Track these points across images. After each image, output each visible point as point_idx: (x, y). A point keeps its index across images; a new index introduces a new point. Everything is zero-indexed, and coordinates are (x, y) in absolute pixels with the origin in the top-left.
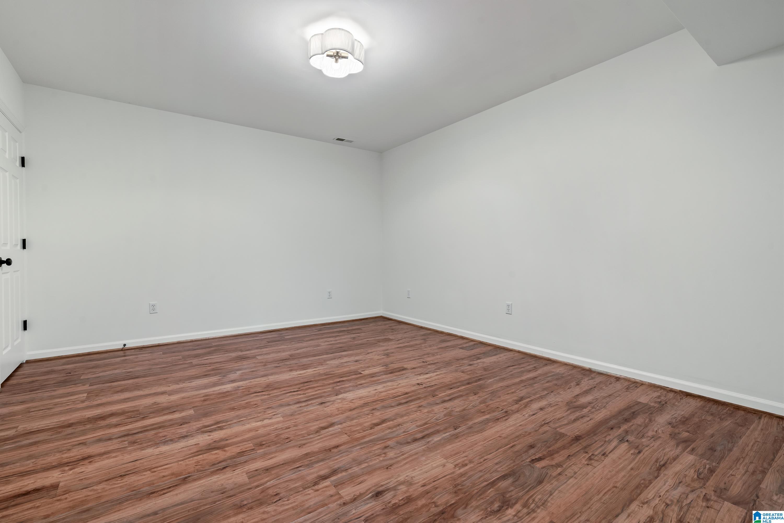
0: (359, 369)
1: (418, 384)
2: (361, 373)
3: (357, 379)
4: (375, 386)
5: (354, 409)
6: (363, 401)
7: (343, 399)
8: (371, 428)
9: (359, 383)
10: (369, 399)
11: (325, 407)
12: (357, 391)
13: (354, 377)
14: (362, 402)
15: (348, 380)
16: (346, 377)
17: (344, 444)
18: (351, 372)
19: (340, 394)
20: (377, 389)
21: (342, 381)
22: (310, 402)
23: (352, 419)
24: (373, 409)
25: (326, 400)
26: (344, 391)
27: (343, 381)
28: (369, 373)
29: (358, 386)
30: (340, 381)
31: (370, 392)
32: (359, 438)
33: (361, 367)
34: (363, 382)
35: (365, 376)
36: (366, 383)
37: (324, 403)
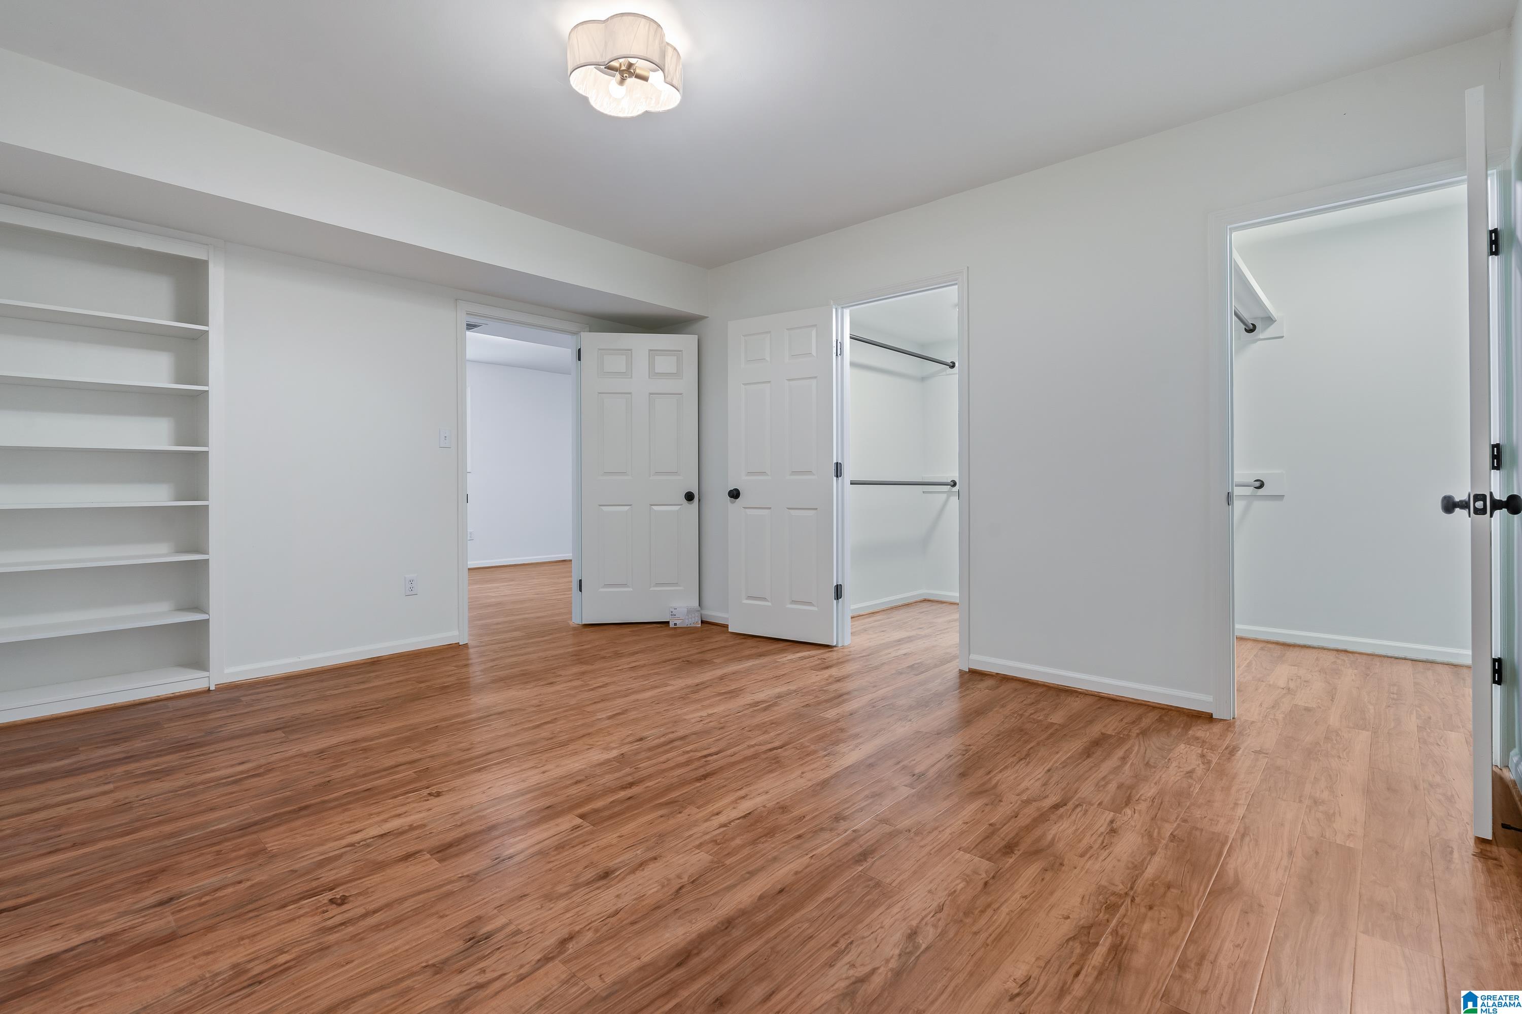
0: (591, 833)
1: (438, 794)
2: (582, 816)
3: (589, 799)
4: (546, 781)
5: (584, 736)
6: (568, 749)
7: (607, 749)
8: (556, 719)
9: (583, 786)
10: (559, 752)
11: (631, 734)
12: (583, 767)
13: (599, 804)
14: (571, 747)
15: (613, 791)
16: (622, 801)
17: (588, 705)
18: (611, 817)
19: (617, 757)
20: (541, 775)
21: (626, 788)
22: (663, 740)
23: (583, 725)
24: (551, 738)
25: (637, 745)
26: (611, 763)
27: (623, 788)
28: (559, 820)
29: (583, 778)
30: (630, 787)
31: (557, 766)
32: (571, 710)
33: (583, 843)
34: (573, 791)
35: (571, 809)
36: (567, 787)
37: (638, 740)
